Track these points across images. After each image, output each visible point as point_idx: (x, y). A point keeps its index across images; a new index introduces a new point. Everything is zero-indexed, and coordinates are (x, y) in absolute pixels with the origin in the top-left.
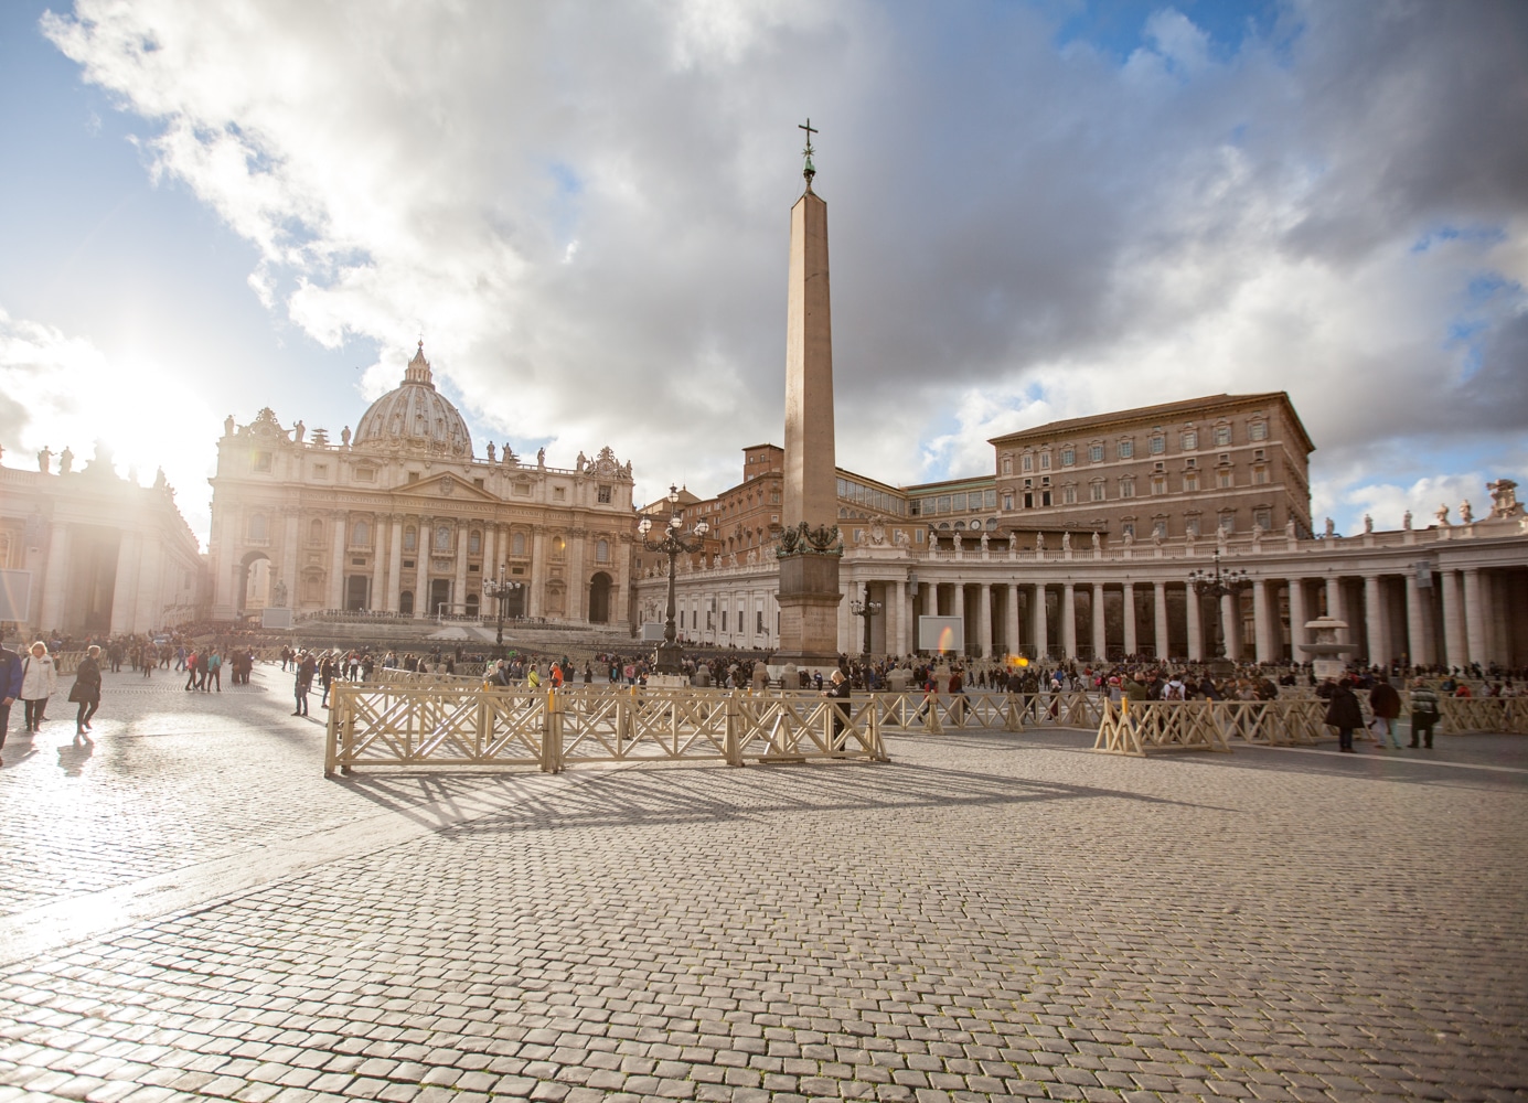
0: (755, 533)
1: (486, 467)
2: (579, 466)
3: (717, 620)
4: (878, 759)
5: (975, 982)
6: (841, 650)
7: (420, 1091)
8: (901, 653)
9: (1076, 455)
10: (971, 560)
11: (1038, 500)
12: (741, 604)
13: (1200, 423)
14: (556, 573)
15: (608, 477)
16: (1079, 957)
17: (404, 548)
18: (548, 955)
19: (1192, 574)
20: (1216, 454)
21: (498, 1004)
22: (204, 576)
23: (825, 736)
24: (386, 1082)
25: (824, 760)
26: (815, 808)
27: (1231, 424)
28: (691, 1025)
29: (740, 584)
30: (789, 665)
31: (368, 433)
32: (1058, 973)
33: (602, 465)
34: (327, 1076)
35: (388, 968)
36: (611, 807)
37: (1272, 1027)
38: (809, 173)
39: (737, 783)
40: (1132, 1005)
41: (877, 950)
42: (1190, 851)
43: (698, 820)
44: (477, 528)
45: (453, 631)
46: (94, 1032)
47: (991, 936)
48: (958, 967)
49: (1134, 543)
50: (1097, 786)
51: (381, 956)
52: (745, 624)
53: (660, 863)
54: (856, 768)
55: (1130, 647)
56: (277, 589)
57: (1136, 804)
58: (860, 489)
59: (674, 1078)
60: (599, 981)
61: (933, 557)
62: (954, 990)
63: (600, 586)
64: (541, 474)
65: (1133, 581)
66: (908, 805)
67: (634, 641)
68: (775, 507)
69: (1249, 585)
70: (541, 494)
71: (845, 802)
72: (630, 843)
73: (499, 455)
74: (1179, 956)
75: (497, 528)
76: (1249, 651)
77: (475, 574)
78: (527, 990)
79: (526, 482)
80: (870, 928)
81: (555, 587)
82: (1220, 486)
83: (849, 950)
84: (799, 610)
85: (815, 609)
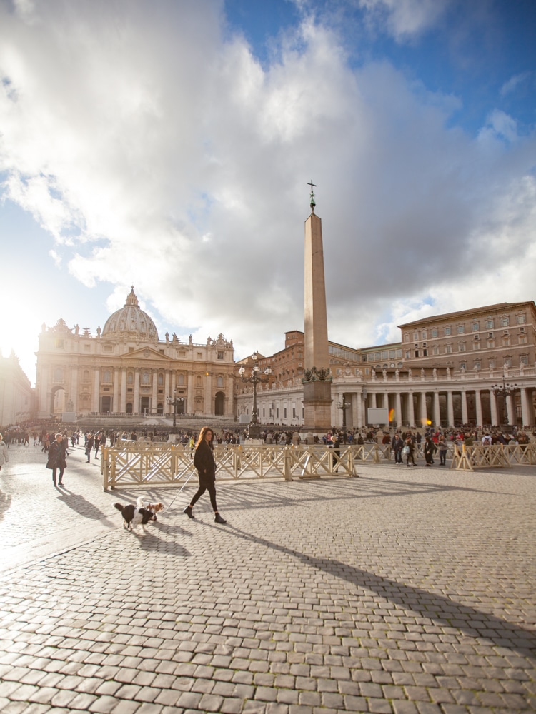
0: (291, 372)
1: (165, 344)
2: (208, 342)
3: (274, 413)
4: (353, 476)
5: (405, 572)
6: (333, 425)
7: (176, 624)
8: (360, 426)
9: (438, 332)
10: (391, 382)
11: (421, 353)
12: (285, 405)
13: (494, 316)
14: (199, 392)
15: (222, 347)
16: (449, 560)
17: (128, 383)
18: (219, 567)
19: (493, 387)
20: (502, 331)
21: (202, 588)
22: (34, 398)
23: (329, 466)
24: (161, 622)
25: (329, 477)
26: (328, 499)
27: (509, 316)
28: (286, 594)
29: (285, 396)
30: (309, 433)
31: (109, 329)
32: (440, 567)
33: (219, 342)
34: (135, 620)
35: (151, 575)
36: (235, 501)
37: (532, 587)
38: (313, 205)
39: (291, 488)
40: (473, 580)
41: (362, 560)
42: (495, 513)
43: (276, 506)
44: (161, 372)
45: (151, 421)
46: (31, 605)
47: (411, 553)
48: (397, 566)
49: (466, 372)
50: (453, 485)
51: (147, 570)
52: (287, 414)
53: (262, 526)
54: (344, 480)
55: (465, 420)
56: (69, 404)
57: (470, 493)
58: (339, 350)
59: (282, 615)
60: (244, 577)
61: (373, 381)
62: (396, 576)
63: (220, 398)
64: (191, 347)
65: (466, 390)
66: (369, 496)
67: (236, 423)
68: (300, 360)
69: (519, 390)
70: (191, 356)
71: (340, 496)
72: (247, 517)
73: (171, 339)
74: (492, 559)
75: (171, 372)
76: (519, 420)
77: (161, 394)
78: (213, 582)
79: (184, 350)
80: (358, 551)
81: (199, 399)
82: (504, 345)
83: (349, 561)
84: (313, 407)
85: (320, 407)
